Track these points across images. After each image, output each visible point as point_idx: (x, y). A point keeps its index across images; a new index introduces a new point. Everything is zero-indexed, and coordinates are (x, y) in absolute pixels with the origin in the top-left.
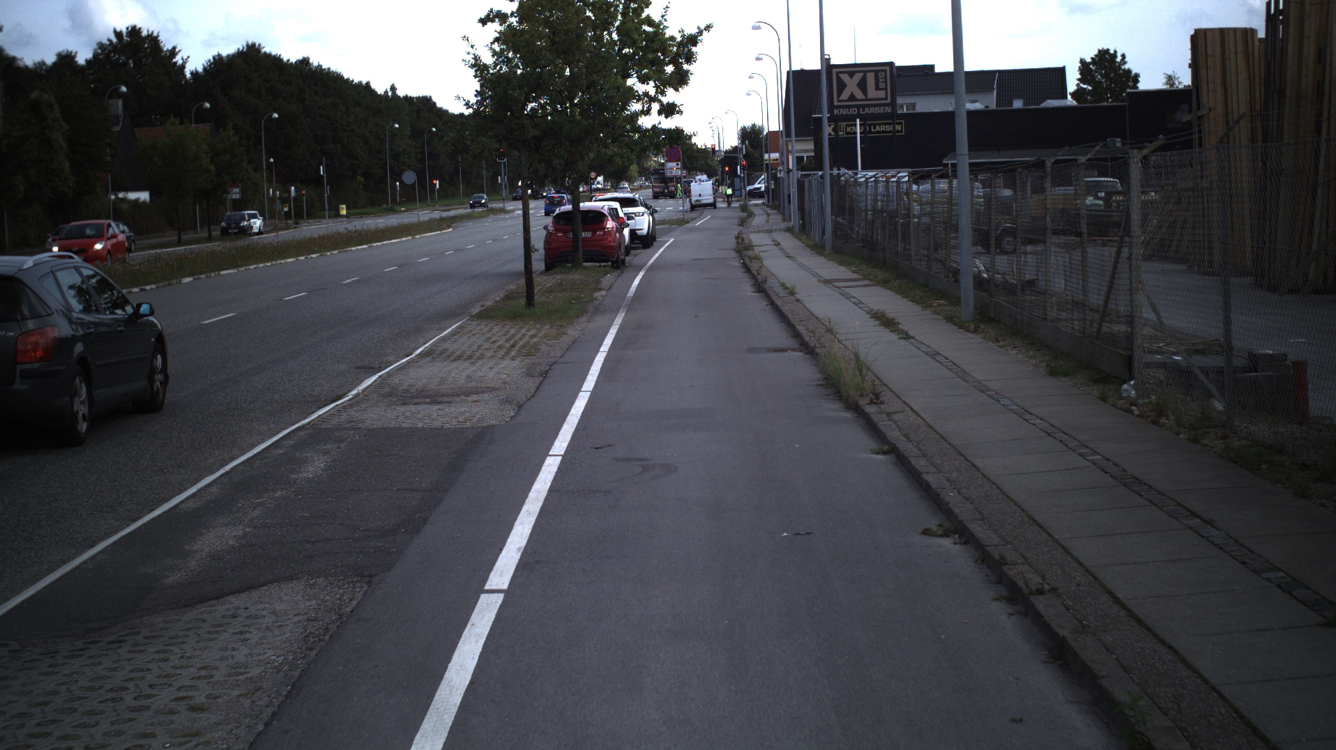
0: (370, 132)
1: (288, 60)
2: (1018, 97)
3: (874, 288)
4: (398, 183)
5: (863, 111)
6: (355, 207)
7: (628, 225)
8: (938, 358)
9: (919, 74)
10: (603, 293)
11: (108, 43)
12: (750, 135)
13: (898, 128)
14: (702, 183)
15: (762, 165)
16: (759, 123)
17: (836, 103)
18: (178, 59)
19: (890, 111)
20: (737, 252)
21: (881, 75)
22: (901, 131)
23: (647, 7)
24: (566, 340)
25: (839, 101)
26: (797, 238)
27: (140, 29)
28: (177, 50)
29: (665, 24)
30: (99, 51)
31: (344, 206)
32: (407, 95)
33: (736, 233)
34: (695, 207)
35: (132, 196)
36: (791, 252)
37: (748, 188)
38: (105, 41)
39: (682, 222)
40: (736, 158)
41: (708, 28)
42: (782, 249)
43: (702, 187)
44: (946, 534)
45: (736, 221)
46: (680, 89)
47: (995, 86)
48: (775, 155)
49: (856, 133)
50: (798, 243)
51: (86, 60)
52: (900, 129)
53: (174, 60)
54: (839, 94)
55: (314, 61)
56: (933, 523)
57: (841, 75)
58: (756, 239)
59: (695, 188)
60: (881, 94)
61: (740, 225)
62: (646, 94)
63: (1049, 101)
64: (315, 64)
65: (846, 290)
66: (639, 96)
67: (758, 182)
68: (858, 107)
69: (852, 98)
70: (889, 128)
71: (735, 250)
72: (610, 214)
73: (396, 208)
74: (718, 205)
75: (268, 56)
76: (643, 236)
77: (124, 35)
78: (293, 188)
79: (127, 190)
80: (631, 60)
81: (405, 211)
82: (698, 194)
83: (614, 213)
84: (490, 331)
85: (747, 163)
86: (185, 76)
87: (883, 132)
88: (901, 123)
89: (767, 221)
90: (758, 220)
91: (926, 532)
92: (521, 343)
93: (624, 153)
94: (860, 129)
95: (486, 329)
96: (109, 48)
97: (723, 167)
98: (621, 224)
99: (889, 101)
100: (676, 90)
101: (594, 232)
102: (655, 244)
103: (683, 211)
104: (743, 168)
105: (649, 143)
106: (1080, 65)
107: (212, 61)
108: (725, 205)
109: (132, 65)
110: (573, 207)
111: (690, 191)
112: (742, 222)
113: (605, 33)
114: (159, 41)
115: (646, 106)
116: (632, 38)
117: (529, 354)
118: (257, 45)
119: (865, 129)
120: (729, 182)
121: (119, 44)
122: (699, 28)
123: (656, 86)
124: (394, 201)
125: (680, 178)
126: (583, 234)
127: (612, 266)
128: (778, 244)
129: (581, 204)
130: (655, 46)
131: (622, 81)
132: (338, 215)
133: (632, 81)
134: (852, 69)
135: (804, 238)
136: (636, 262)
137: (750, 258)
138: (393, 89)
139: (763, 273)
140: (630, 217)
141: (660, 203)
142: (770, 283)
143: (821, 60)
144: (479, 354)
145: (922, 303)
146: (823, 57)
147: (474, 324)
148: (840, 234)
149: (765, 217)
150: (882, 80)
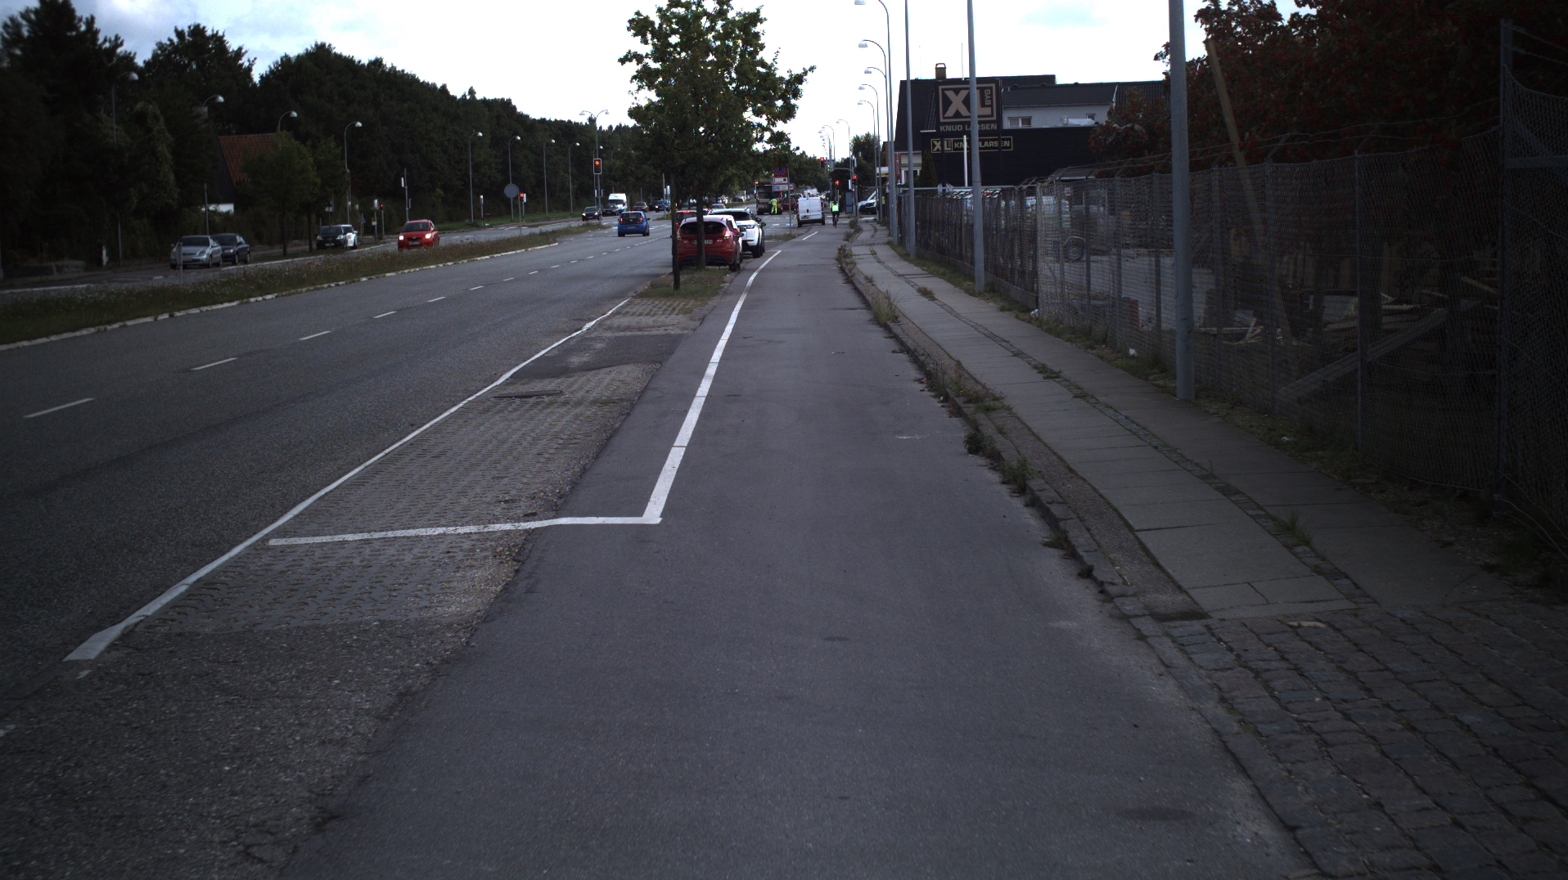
0: (449, 140)
1: (360, 62)
3: (932, 278)
4: (482, 197)
5: (968, 127)
7: (742, 235)
9: (1037, 85)
10: (727, 284)
11: (168, 43)
12: (864, 146)
13: (1006, 143)
14: (812, 198)
15: (874, 179)
17: (942, 120)
18: (244, 61)
19: (995, 128)
20: (837, 260)
21: (987, 93)
22: (1010, 147)
23: (761, 50)
24: (708, 306)
25: (944, 118)
26: (893, 249)
27: (204, 28)
28: (243, 51)
29: (776, 66)
30: (159, 52)
32: (485, 98)
33: (839, 246)
34: (804, 223)
35: (222, 208)
36: (882, 259)
37: (860, 204)
38: (165, 41)
39: (788, 237)
40: (848, 171)
41: (812, 69)
42: (876, 257)
43: (811, 202)
44: (901, 352)
45: (842, 237)
46: (788, 121)
47: (1114, 100)
48: (885, 170)
49: (963, 149)
50: (892, 252)
51: (145, 62)
52: (1008, 145)
53: (240, 62)
54: (945, 111)
55: (388, 63)
56: (897, 348)
57: (947, 93)
58: (856, 250)
59: (803, 203)
60: (987, 111)
61: (845, 240)
62: (759, 125)
64: (389, 66)
65: (911, 279)
66: (753, 126)
67: (870, 197)
68: (963, 123)
69: (958, 114)
70: (996, 144)
71: (836, 258)
72: (727, 225)
73: (479, 224)
75: (339, 57)
76: (754, 246)
77: (186, 34)
78: (376, 201)
79: (218, 202)
80: (746, 95)
81: (489, 227)
82: (806, 209)
83: (729, 223)
84: (652, 303)
85: (858, 177)
86: (251, 79)
87: (992, 148)
88: (1010, 139)
89: (873, 236)
90: (865, 236)
91: (894, 352)
94: (968, 145)
95: (649, 302)
96: (170, 48)
97: (834, 181)
98: (737, 235)
99: (994, 118)
100: (785, 122)
101: (714, 240)
102: (764, 254)
103: (790, 228)
104: (854, 183)
105: (761, 164)
107: (279, 63)
108: (834, 221)
109: (194, 67)
110: (698, 219)
111: (797, 207)
112: (848, 237)
114: (224, 41)
115: (759, 135)
116: (748, 78)
117: (687, 312)
118: (327, 45)
121: (181, 44)
122: (804, 69)
123: (768, 119)
124: (477, 217)
125: (787, 193)
126: (706, 242)
127: (730, 269)
128: (874, 253)
129: (704, 216)
130: (768, 84)
133: (748, 115)
134: (959, 85)
135: (900, 249)
136: (748, 266)
137: (847, 264)
138: (472, 92)
139: (854, 271)
140: (742, 228)
141: (765, 218)
142: (856, 276)
143: (936, 68)
144: (652, 313)
145: (957, 284)
146: (939, 66)
147: (638, 301)
148: (923, 243)
149: (872, 233)
150: (988, 97)
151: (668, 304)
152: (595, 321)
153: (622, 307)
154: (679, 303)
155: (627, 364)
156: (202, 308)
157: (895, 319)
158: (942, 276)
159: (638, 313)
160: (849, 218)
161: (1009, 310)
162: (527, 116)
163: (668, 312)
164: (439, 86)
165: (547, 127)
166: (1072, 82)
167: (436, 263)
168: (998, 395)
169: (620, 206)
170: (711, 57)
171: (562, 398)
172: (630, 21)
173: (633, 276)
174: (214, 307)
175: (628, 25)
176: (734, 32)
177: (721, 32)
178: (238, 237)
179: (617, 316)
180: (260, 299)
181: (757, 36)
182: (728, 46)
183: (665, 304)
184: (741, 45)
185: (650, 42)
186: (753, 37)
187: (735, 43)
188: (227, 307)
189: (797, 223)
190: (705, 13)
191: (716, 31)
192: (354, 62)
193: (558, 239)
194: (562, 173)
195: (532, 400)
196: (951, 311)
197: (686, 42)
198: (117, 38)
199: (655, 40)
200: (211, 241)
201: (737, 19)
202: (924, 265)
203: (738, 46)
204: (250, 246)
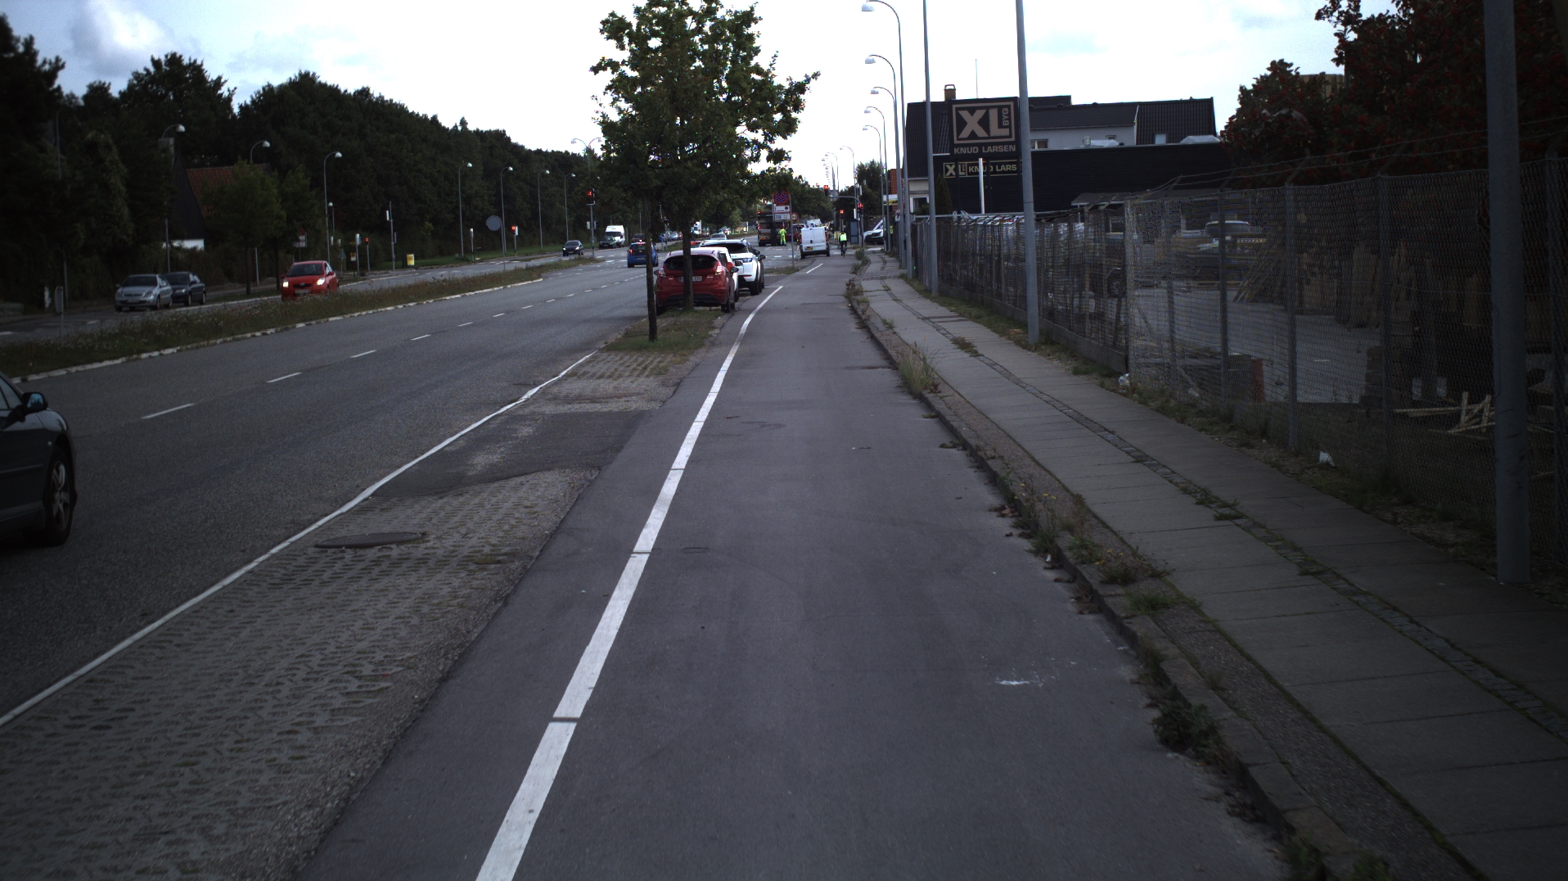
0: (439, 172)
1: (346, 91)
2: (1160, 132)
3: (966, 322)
4: (472, 230)
5: (986, 150)
6: (423, 257)
7: (738, 270)
8: (995, 367)
9: (1052, 106)
10: (717, 331)
11: (145, 73)
12: (869, 174)
14: (815, 228)
15: (881, 208)
16: (877, 161)
17: (956, 142)
18: (224, 91)
19: (1014, 150)
20: (846, 297)
21: (1005, 111)
23: (756, 54)
24: (689, 364)
25: (958, 139)
26: (909, 283)
27: (181, 57)
28: (223, 80)
29: (773, 72)
30: (135, 82)
31: (412, 256)
32: (478, 130)
33: (847, 280)
34: (808, 255)
35: (189, 244)
36: (899, 296)
37: (865, 234)
38: (142, 71)
39: (790, 270)
40: (853, 199)
41: (816, 75)
42: (891, 294)
43: (814, 233)
44: (954, 447)
45: (849, 269)
46: (788, 137)
47: (1135, 121)
48: (893, 197)
49: (978, 173)
50: (908, 288)
51: (120, 92)
53: (219, 92)
54: (959, 133)
55: (375, 92)
56: (946, 440)
57: (960, 112)
58: (867, 285)
59: (806, 233)
60: (1006, 132)
61: (853, 273)
62: (755, 142)
63: (1191, 137)
64: (376, 95)
65: (939, 324)
66: (748, 143)
67: (877, 227)
68: (980, 145)
69: (973, 135)
70: (1014, 167)
71: (845, 296)
72: (719, 258)
73: (470, 258)
74: (831, 252)
75: (324, 86)
76: (751, 282)
77: (163, 63)
78: (358, 235)
79: (183, 238)
80: (739, 108)
81: (480, 261)
82: (809, 240)
83: (723, 257)
84: (621, 359)
85: (863, 206)
86: (230, 109)
87: (1009, 172)
89: (883, 269)
90: (874, 267)
91: (943, 446)
92: (651, 366)
93: (734, 199)
94: (984, 169)
95: (617, 358)
96: (146, 78)
97: (838, 210)
98: (731, 270)
99: (1013, 139)
100: (785, 138)
101: (704, 276)
102: (763, 291)
103: (793, 259)
104: (860, 211)
105: (758, 189)
106: (1240, 93)
107: (261, 92)
108: (839, 253)
109: (172, 97)
110: (684, 252)
111: (800, 237)
112: (856, 270)
113: (715, 81)
114: (204, 70)
115: (755, 153)
116: (741, 87)
117: (660, 374)
118: (311, 74)
119: (989, 169)
120: (844, 226)
121: (157, 74)
122: (806, 76)
123: (765, 135)
124: (467, 250)
125: (790, 222)
126: (694, 279)
127: (723, 310)
128: (887, 289)
129: (692, 249)
130: (764, 94)
131: (732, 129)
132: (405, 266)
133: (742, 130)
134: (973, 105)
135: (916, 283)
136: (745, 306)
137: (858, 302)
138: (463, 123)
139: (868, 313)
140: (738, 262)
141: (767, 251)
142: (872, 320)
143: (946, 90)
144: (617, 374)
145: (1002, 333)
146: (948, 88)
147: (605, 355)
148: (946, 278)
149: (881, 265)
150: (1006, 117)
151: (641, 359)
152: (538, 388)
153: (581, 365)
154: (654, 360)
155: (549, 469)
156: (69, 369)
157: (935, 388)
158: (977, 319)
159: (599, 374)
160: (854, 248)
161: (1085, 373)
162: (523, 147)
163: (637, 373)
164: (430, 117)
165: (543, 158)
166: (1090, 102)
167: (395, 303)
168: (1160, 569)
169: (617, 239)
170: (698, 63)
171: (420, 551)
172: (603, 23)
173: (609, 320)
174: (89, 367)
175: (601, 26)
176: (723, 33)
177: (710, 34)
178: (191, 276)
179: (570, 380)
180: (156, 354)
181: (751, 38)
182: (718, 50)
183: (636, 360)
184: (732, 49)
185: (627, 47)
186: (746, 39)
187: (725, 47)
188: (106, 366)
189: (800, 254)
190: (691, 12)
191: (704, 33)
192: (339, 91)
193: (543, 275)
194: (558, 205)
195: (372, 553)
196: (1007, 374)
197: (669, 46)
198: (58, 59)
199: (633, 45)
200: (159, 280)
201: (727, 18)
202: (950, 305)
203: (729, 50)
204: (206, 286)
